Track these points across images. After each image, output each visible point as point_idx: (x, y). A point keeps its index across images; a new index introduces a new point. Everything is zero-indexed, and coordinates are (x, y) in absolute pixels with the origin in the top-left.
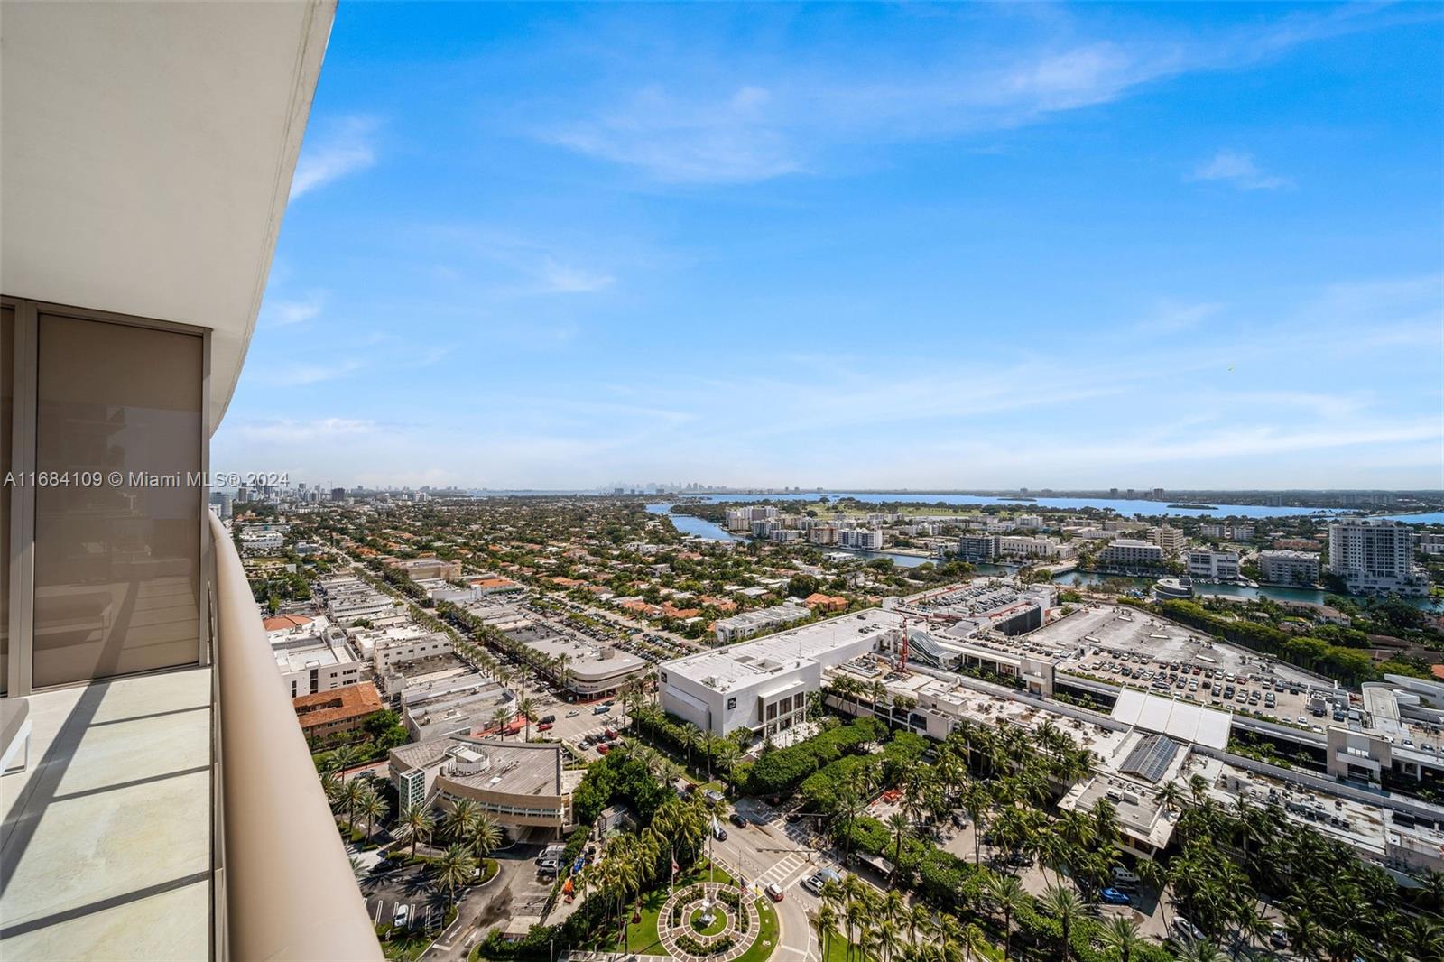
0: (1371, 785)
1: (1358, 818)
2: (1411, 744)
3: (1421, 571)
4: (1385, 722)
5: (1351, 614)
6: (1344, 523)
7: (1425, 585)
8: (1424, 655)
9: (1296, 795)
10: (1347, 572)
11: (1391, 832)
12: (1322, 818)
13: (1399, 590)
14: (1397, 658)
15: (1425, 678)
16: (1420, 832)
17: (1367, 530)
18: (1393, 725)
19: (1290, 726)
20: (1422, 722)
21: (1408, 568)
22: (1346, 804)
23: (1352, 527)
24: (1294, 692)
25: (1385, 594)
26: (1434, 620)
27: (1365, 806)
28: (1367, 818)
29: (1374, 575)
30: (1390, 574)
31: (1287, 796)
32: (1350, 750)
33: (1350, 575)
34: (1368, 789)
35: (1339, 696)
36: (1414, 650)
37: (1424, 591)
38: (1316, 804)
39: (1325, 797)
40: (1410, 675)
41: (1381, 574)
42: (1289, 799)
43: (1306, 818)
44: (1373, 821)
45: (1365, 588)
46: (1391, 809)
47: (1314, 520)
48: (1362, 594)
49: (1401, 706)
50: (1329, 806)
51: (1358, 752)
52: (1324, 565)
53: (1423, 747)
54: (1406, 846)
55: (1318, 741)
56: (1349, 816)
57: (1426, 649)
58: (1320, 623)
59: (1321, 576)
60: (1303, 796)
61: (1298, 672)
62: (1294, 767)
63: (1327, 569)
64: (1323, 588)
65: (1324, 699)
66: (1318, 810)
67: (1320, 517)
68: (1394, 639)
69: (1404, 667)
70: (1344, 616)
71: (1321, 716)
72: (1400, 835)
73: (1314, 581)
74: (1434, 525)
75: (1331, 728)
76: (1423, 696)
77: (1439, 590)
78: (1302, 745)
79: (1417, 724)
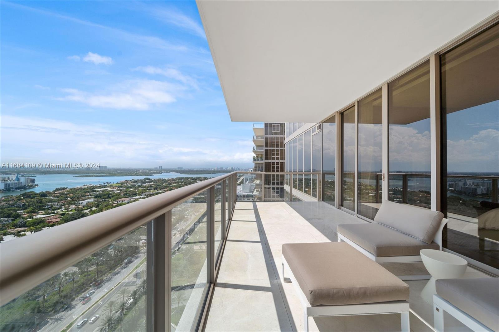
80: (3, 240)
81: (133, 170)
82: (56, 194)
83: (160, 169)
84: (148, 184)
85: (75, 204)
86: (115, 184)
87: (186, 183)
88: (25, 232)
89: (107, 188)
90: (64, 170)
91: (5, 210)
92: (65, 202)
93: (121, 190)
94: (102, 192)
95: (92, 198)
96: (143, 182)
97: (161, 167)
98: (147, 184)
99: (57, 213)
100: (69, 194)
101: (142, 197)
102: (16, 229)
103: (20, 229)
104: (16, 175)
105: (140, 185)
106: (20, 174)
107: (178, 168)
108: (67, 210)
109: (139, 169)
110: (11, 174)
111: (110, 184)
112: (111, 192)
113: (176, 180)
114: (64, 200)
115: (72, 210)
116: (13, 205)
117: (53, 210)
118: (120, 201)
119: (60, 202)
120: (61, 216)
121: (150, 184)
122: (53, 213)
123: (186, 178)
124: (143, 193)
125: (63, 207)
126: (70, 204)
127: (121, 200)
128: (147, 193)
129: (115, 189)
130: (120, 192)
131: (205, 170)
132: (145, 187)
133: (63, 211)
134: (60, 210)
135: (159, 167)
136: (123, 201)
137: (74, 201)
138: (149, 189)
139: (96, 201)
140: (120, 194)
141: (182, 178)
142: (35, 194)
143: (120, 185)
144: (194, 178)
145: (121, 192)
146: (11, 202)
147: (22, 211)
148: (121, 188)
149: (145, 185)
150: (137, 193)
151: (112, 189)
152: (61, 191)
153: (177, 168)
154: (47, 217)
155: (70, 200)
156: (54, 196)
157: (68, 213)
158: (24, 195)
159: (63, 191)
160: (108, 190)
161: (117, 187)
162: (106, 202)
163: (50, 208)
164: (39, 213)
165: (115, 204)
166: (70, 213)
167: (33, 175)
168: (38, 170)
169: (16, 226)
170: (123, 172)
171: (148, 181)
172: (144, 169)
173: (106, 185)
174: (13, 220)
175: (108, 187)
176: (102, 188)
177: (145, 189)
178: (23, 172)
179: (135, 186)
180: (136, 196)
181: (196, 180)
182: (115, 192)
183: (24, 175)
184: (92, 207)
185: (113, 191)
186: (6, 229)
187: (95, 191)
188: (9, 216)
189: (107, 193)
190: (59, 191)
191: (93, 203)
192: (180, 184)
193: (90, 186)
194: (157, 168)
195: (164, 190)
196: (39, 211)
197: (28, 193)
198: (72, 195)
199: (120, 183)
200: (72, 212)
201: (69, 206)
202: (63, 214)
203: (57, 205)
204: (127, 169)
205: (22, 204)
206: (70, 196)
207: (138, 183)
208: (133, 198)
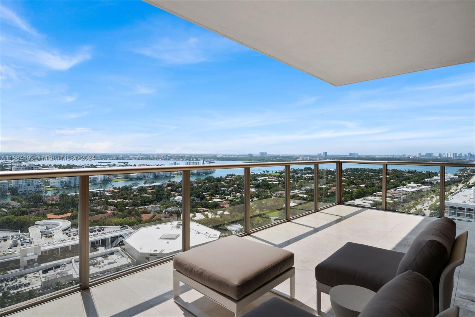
0: (35, 264)
1: (32, 279)
2: (45, 244)
3: (40, 182)
4: (37, 239)
5: (21, 202)
6: (17, 166)
7: (42, 187)
8: (45, 211)
9: (10, 283)
10: (18, 186)
11: (43, 278)
12: (20, 286)
13: (35, 190)
14: (38, 215)
15: (46, 220)
16: (51, 272)
17: (25, 168)
18: (40, 239)
19: (6, 255)
20: (47, 235)
21: (37, 181)
22: (28, 276)
23: (20, 167)
24: (5, 240)
25: (31, 192)
26: (46, 199)
27: (34, 273)
28: (35, 277)
29: (27, 185)
30: (33, 185)
31: (7, 285)
32: (28, 255)
33: (19, 187)
34: (34, 267)
35: (22, 236)
36: (42, 211)
37: (42, 189)
38: (18, 282)
39: (21, 277)
40: (42, 220)
41: (29, 185)
42: (8, 286)
43: (15, 290)
44: (37, 277)
45: (25, 191)
46: (41, 270)
47: (3, 165)
48: (24, 194)
49: (41, 232)
50: (22, 280)
51: (31, 254)
52: (10, 184)
53: (49, 243)
54: (47, 280)
55: (17, 257)
56: (29, 280)
57: (45, 209)
58: (10, 209)
59: (9, 189)
60: (13, 281)
61: (5, 232)
62: (8, 272)
63: (11, 186)
64: (9, 194)
65: (17, 239)
66: (19, 284)
67: (6, 164)
68: (35, 209)
69: (40, 218)
70: (19, 204)
71: (16, 246)
72: (45, 277)
73: (6, 192)
74: (43, 165)
75: (21, 249)
76: (47, 226)
77: (46, 188)
78: (12, 261)
79: (46, 236)
80: (196, 216)
81: (292, 157)
82: (227, 180)
83: (325, 156)
84: (309, 175)
85: (240, 192)
86: (274, 174)
87: (361, 178)
88: (208, 212)
89: (266, 178)
90: (233, 156)
91: (197, 191)
92: (233, 189)
93: (279, 181)
94: (262, 182)
95: (253, 187)
96: (303, 173)
97: (326, 153)
98: (307, 175)
99: (228, 199)
100: (236, 181)
101: (301, 191)
102: (203, 209)
103: (205, 209)
104: (203, 161)
105: (300, 176)
106: (205, 160)
107: (350, 154)
108: (234, 197)
109: (300, 156)
110: (200, 160)
111: (269, 173)
112: (270, 183)
113: (345, 172)
114: (232, 187)
115: (237, 198)
116: (201, 187)
117: (225, 196)
118: (278, 194)
119: (230, 188)
120: (231, 202)
121: (311, 175)
122: (225, 198)
123: (361, 170)
124: (302, 187)
125: (232, 193)
126: (236, 191)
127: (279, 192)
128: (307, 187)
129: (274, 179)
130: (278, 183)
131: (394, 157)
132: (305, 179)
133: (232, 197)
134: (229, 196)
135: (322, 154)
136: (281, 194)
137: (239, 188)
138: (310, 183)
139: (257, 191)
140: (279, 185)
141: (356, 170)
142: (214, 179)
143: (278, 174)
144: (375, 170)
145: (280, 183)
146: (200, 184)
147: (206, 193)
148: (280, 179)
149: (305, 176)
150: (296, 186)
151: (271, 179)
152: (231, 177)
153: (348, 154)
154: (221, 201)
155: (236, 187)
156: (226, 182)
157: (235, 200)
158: (207, 179)
159: (232, 178)
160: (268, 180)
161: (275, 176)
162: (265, 193)
163: (223, 193)
164: (216, 197)
165: (273, 196)
166: (237, 200)
167: (212, 161)
168: (216, 156)
169: (203, 206)
170: (282, 159)
171: (309, 171)
172: (304, 156)
173: (266, 174)
174: (201, 200)
175: (268, 176)
176: (262, 177)
177: (304, 182)
178: (206, 158)
179: (295, 177)
180: (295, 190)
181: (379, 173)
182: (274, 183)
183: (208, 161)
184: (253, 198)
185: (272, 181)
186: (197, 207)
187: (256, 180)
188: (198, 196)
189: (266, 183)
190: (229, 177)
191: (254, 193)
192: (352, 179)
193: (252, 174)
194: (320, 154)
195: (328, 185)
196: (216, 195)
197: (210, 177)
198: (238, 182)
199: (278, 173)
200: (238, 200)
201: (236, 193)
202: (232, 201)
203: (228, 191)
204: (286, 155)
205: (206, 187)
206: (236, 183)
207: (297, 174)
208: (292, 191)
